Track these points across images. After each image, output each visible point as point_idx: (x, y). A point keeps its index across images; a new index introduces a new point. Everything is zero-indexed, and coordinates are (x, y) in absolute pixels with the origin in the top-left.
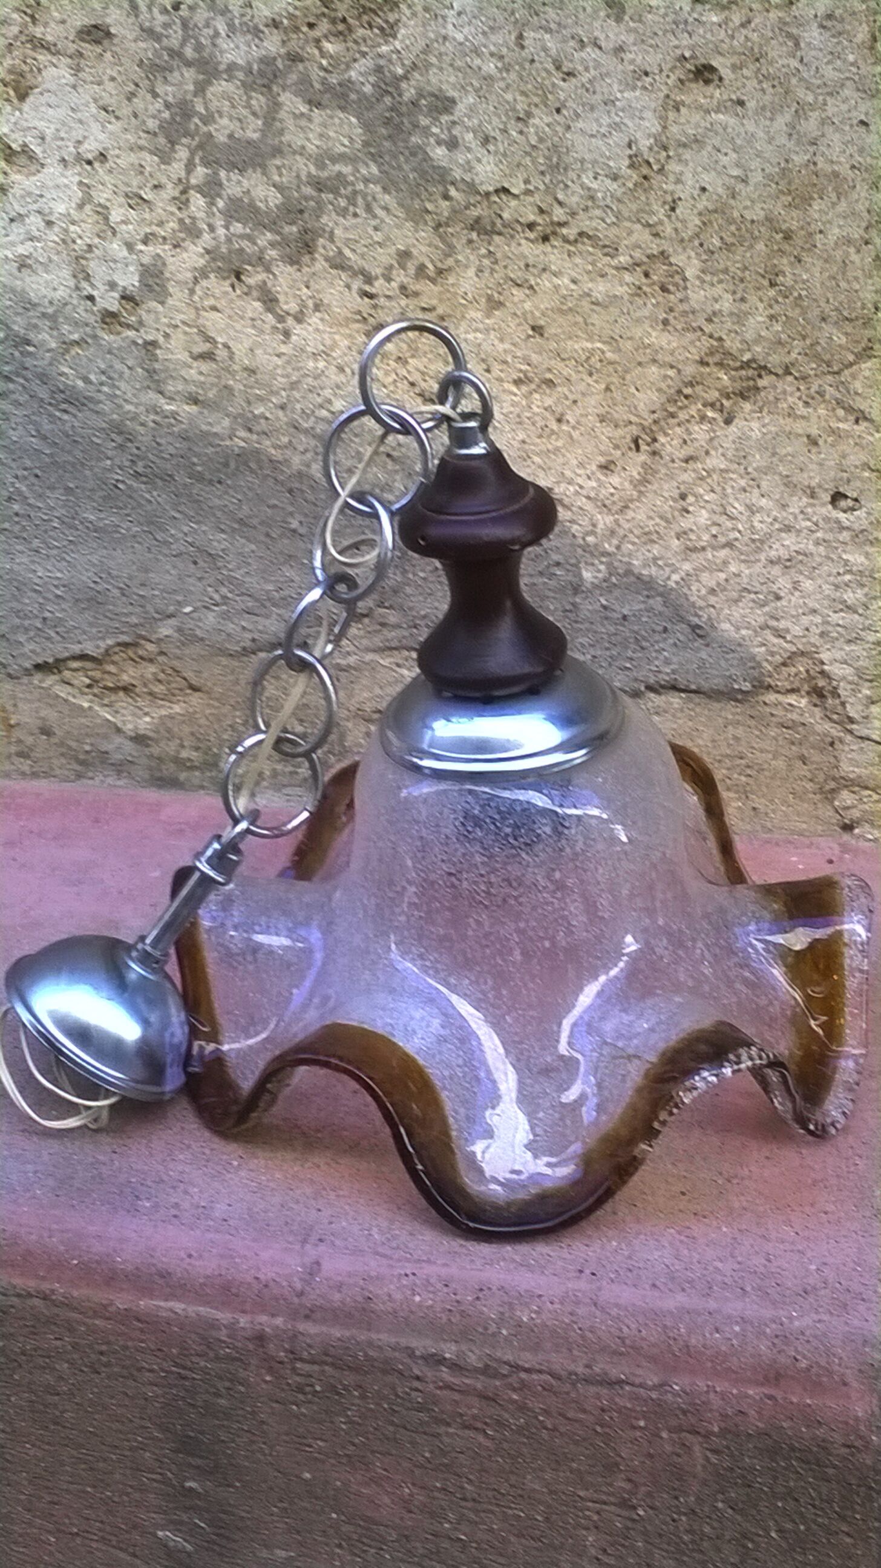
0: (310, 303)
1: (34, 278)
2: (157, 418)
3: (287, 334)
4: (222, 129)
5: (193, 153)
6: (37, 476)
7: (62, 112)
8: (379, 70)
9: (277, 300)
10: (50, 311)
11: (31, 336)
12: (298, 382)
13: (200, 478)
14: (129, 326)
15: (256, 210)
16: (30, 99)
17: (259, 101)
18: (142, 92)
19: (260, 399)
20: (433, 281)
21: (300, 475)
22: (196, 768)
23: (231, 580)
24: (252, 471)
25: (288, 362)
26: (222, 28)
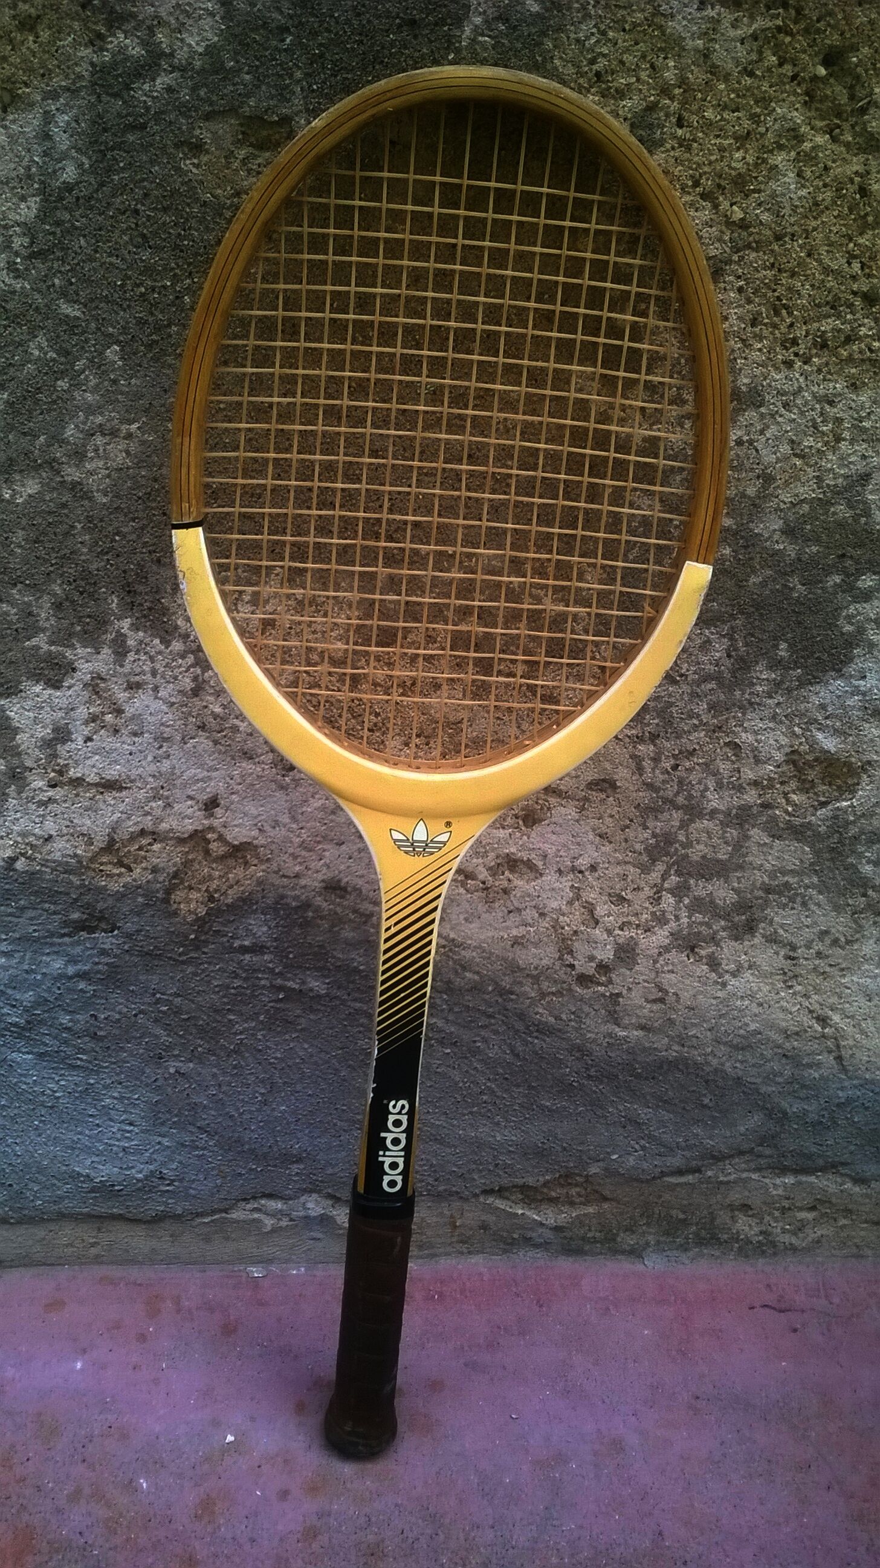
0: (746, 965)
1: (524, 951)
2: (611, 1041)
3: (724, 985)
4: (697, 852)
5: (669, 868)
6: (506, 1079)
7: (563, 839)
8: (835, 817)
9: (720, 964)
10: (535, 973)
11: (516, 988)
12: (727, 1013)
13: (638, 1076)
14: (599, 984)
15: (716, 906)
16: (537, 829)
17: (733, 833)
18: (634, 826)
19: (694, 1025)
20: (843, 948)
21: (716, 1070)
22: (598, 1242)
23: (650, 1136)
24: (680, 1070)
25: (721, 1002)
26: (711, 785)
